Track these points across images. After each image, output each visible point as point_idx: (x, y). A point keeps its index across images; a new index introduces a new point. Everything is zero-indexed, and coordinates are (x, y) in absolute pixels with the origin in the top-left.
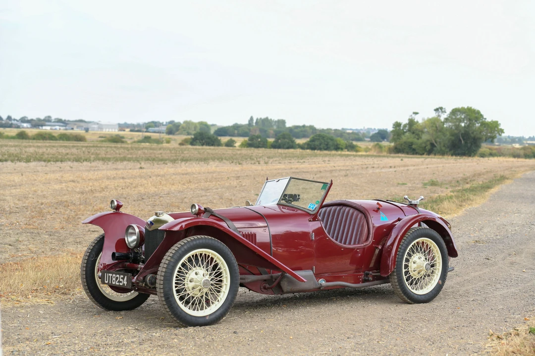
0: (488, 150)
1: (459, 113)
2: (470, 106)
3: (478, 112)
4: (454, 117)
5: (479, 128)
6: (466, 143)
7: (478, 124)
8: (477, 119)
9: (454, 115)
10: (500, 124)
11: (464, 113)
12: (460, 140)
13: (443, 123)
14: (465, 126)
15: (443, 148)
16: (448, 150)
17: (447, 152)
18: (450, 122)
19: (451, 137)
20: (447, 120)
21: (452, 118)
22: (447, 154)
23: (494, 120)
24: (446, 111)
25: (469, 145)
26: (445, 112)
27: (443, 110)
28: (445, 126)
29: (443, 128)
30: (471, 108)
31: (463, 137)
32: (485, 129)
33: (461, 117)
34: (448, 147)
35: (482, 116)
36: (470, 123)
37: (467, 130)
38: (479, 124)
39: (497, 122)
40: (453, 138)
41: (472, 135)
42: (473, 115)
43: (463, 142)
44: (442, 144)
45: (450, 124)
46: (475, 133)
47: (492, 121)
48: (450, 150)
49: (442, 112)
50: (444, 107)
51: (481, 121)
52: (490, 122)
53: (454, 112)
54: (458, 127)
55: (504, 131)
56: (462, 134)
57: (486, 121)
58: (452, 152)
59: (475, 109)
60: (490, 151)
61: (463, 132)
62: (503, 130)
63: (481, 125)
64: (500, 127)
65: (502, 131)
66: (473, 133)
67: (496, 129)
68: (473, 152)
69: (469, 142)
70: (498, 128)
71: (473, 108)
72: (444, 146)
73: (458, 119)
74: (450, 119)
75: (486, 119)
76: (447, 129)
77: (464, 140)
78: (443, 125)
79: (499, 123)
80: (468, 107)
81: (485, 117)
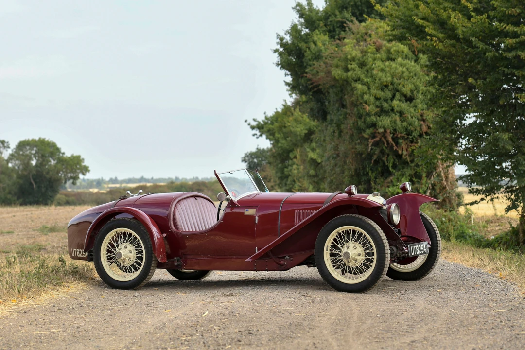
0: (64, 197)
1: (28, 148)
2: (43, 137)
3: (53, 145)
4: (21, 153)
5: (55, 166)
6: (39, 187)
7: (54, 160)
8: (52, 155)
9: (22, 150)
10: (83, 159)
11: (36, 146)
12: (31, 184)
13: (8, 161)
14: (36, 165)
15: (9, 197)
16: (15, 198)
17: (14, 201)
18: (17, 160)
19: (18, 180)
20: (12, 156)
21: (19, 154)
22: (14, 204)
23: (75, 154)
24: (10, 146)
25: (43, 190)
26: (9, 148)
27: (6, 145)
28: (10, 165)
29: (8, 168)
30: (44, 139)
31: (34, 180)
32: (64, 167)
33: (30, 153)
34: (15, 194)
35: (58, 150)
36: (44, 161)
37: (39, 169)
38: (56, 162)
39: (79, 157)
40: (21, 182)
41: (48, 176)
42: (46, 149)
43: (35, 186)
44: (7, 191)
45: (17, 162)
46: (51, 173)
47: (72, 156)
48: (18, 199)
49: (5, 147)
50: (6, 141)
51: (57, 156)
52: (69, 158)
53: (22, 145)
54: (27, 165)
55: (90, 169)
56: (33, 175)
57: (65, 156)
58: (21, 200)
59: (49, 140)
60: (67, 198)
61: (34, 172)
62: (88, 167)
63: (57, 163)
64: (83, 164)
65: (85, 170)
66: (48, 173)
67: (78, 166)
68: (49, 199)
69: (43, 186)
70: (80, 165)
71: (46, 140)
72: (10, 193)
73: (27, 155)
74: (16, 155)
75: (64, 153)
76: (13, 169)
77: (36, 183)
78: (8, 164)
79: (81, 158)
80: (40, 138)
81: (62, 151)
